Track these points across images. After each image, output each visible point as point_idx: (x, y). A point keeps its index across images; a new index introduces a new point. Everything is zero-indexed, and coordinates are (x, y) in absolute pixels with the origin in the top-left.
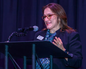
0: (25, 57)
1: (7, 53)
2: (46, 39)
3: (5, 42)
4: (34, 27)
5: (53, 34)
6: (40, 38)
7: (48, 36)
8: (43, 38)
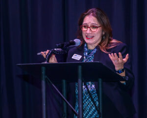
0: (64, 81)
1: (44, 77)
2: (85, 58)
3: (43, 63)
4: (75, 40)
5: (93, 50)
6: (77, 57)
7: (87, 54)
8: (81, 56)
